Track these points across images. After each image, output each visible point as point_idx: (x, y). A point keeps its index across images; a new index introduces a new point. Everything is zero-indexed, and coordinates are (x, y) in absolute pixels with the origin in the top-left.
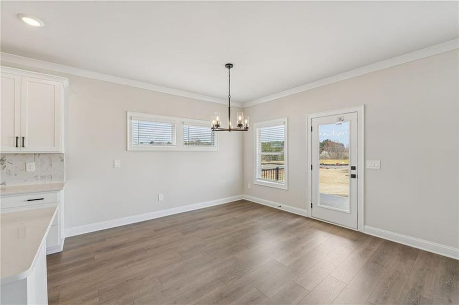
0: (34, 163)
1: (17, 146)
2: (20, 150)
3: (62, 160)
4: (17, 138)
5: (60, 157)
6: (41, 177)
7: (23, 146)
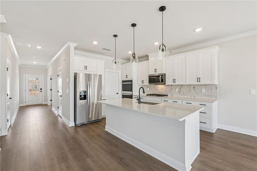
0: (204, 89)
1: (198, 82)
2: (199, 83)
3: (217, 88)
4: (198, 78)
5: (216, 86)
6: (207, 95)
7: (200, 82)
